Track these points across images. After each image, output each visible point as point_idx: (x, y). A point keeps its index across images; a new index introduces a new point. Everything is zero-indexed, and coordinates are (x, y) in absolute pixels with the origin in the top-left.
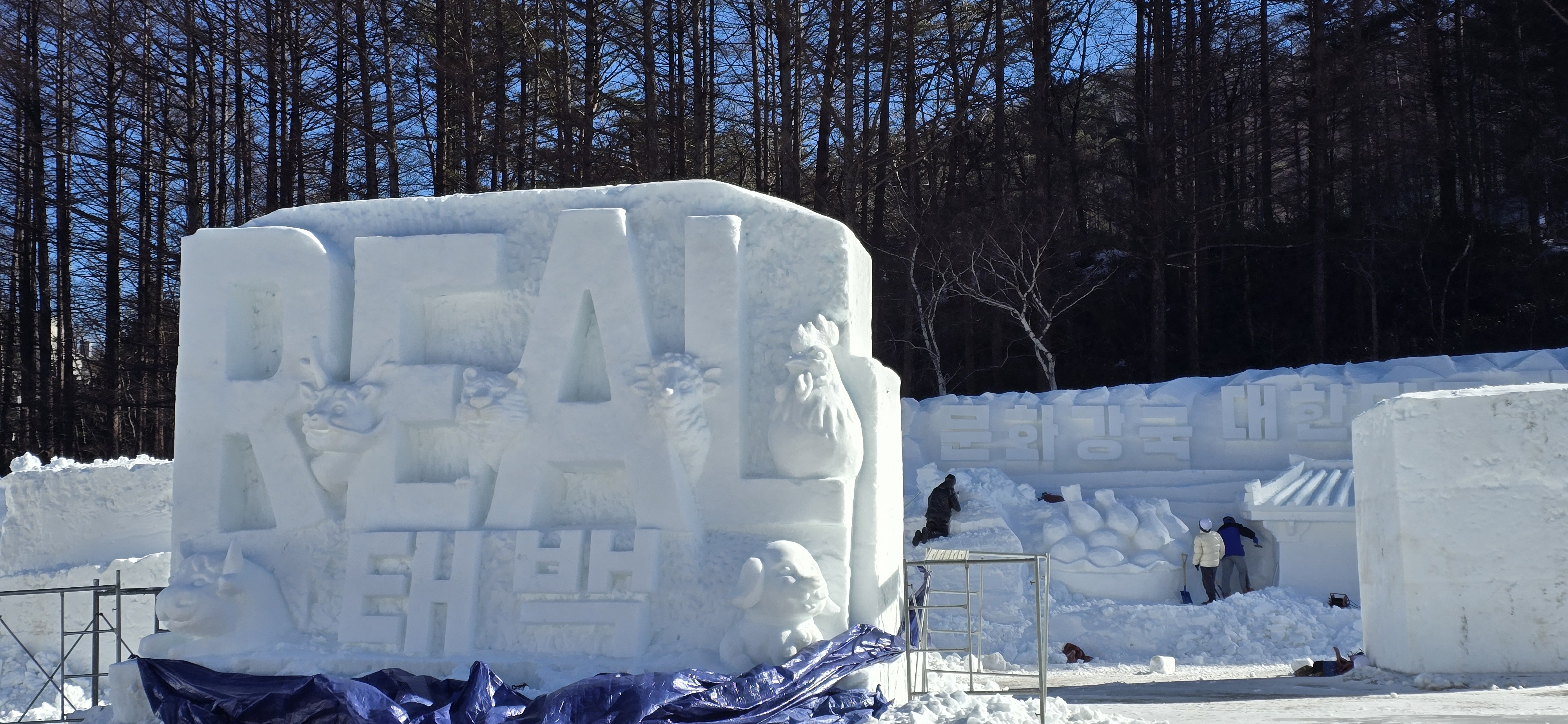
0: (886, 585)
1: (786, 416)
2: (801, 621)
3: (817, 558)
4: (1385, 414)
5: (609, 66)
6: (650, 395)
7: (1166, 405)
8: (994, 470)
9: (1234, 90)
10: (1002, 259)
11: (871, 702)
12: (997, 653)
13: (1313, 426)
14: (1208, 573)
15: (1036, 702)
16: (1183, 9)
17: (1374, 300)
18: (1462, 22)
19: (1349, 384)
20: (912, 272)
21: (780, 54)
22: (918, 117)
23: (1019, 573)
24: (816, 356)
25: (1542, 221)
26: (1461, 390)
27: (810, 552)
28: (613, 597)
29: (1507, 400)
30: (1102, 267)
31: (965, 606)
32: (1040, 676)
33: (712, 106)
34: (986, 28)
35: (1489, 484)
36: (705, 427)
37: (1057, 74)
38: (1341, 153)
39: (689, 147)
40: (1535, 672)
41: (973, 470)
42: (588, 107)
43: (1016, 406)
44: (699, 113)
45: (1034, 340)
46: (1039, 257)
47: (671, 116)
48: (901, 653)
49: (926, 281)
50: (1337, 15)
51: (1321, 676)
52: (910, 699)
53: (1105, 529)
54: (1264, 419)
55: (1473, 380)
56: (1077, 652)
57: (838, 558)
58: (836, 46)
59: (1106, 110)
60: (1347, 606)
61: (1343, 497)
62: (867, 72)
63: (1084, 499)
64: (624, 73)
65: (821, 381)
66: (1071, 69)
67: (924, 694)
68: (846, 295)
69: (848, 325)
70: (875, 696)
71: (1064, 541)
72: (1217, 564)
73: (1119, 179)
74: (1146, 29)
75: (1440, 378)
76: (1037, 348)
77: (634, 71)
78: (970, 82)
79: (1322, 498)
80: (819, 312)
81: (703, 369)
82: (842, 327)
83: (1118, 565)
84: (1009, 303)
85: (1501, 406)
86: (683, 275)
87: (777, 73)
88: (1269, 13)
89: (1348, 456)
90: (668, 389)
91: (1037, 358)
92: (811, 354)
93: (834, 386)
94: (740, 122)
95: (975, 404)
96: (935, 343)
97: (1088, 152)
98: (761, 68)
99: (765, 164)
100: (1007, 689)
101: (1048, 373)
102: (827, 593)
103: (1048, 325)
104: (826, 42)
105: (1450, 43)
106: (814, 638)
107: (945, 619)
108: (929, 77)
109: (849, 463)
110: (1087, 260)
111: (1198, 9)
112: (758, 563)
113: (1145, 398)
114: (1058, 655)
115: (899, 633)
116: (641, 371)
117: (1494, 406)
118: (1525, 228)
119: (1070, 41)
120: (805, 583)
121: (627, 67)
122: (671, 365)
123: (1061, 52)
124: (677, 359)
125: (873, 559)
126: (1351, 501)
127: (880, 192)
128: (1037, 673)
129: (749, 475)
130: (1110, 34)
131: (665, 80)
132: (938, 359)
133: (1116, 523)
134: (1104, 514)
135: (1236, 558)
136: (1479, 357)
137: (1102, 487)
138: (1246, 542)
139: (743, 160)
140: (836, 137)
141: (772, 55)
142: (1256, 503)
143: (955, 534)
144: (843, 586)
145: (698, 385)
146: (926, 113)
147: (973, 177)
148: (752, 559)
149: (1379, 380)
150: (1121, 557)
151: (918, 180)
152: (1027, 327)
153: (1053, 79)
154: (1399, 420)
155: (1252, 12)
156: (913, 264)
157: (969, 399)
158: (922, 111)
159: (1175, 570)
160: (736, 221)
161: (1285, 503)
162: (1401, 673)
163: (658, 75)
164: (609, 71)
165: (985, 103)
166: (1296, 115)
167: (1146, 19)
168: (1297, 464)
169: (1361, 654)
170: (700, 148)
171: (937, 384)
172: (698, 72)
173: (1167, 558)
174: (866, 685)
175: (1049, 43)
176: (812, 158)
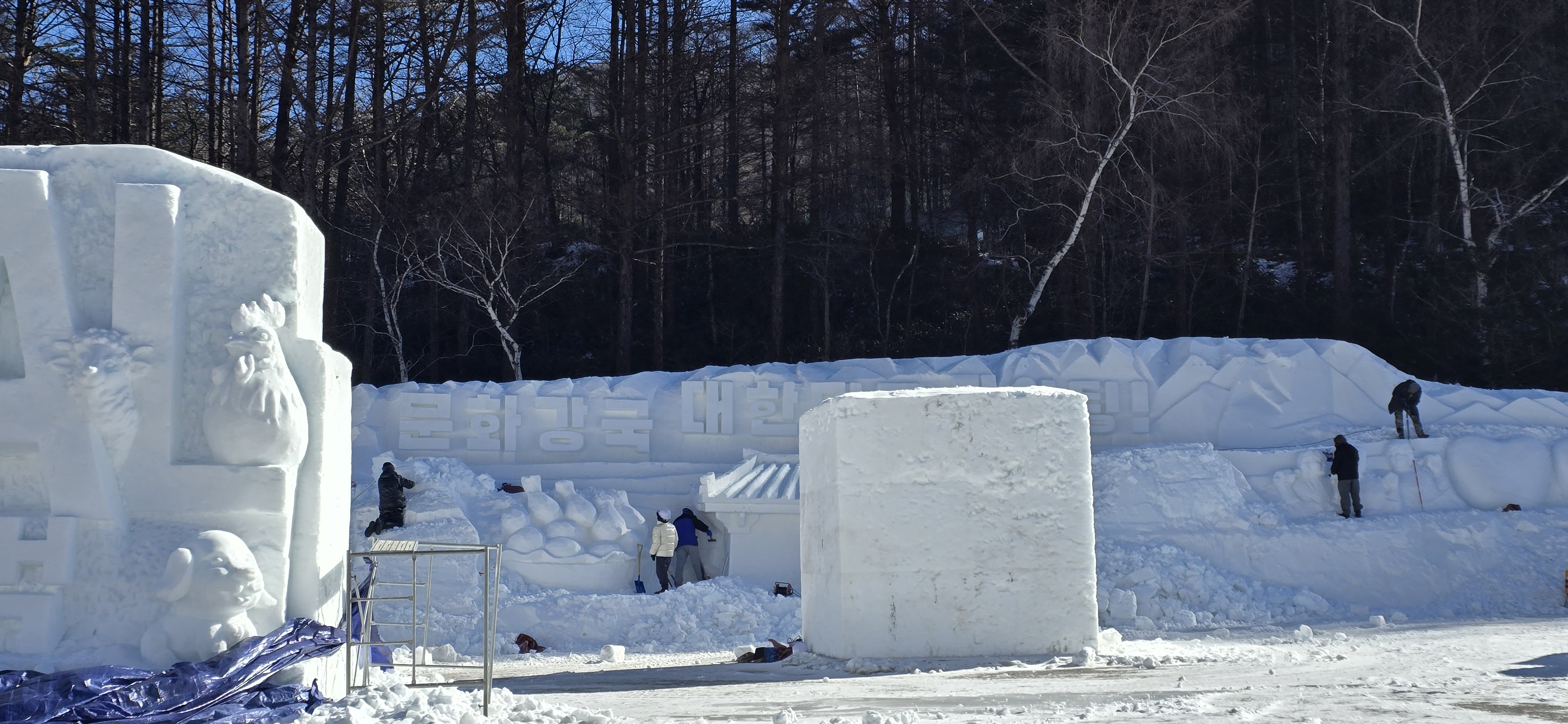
0: (328, 576)
1: (224, 400)
2: (234, 615)
3: (252, 549)
4: (829, 412)
5: (45, 18)
6: (70, 373)
7: (628, 398)
8: (454, 460)
9: (704, 92)
10: (470, 246)
11: (305, 697)
12: (448, 645)
13: (765, 422)
14: (662, 563)
15: (480, 694)
16: (656, 9)
17: (827, 303)
18: (915, 43)
19: (800, 382)
20: (375, 254)
21: (238, 19)
22: (387, 95)
23: (475, 564)
24: (259, 337)
25: (980, 235)
26: (897, 391)
27: (246, 542)
28: (21, 588)
29: (939, 402)
30: (572, 260)
31: (411, 598)
32: (486, 667)
33: (161, 68)
34: (460, 10)
35: (919, 479)
36: (132, 408)
37: (530, 62)
38: (803, 160)
39: (134, 110)
40: (953, 656)
41: (431, 459)
42: (19, 61)
43: (479, 395)
44: (145, 73)
45: (500, 329)
46: (507, 246)
47: (114, 77)
48: (341, 644)
49: (391, 265)
50: (803, 27)
51: (763, 662)
52: (348, 693)
53: (564, 520)
54: (721, 414)
55: (912, 382)
56: (529, 642)
57: (278, 549)
58: (299, 15)
59: (581, 105)
60: (790, 594)
61: (790, 491)
62: (332, 45)
63: (544, 489)
64: (62, 27)
65: (264, 364)
66: (545, 59)
67: (363, 689)
68: (294, 275)
69: (295, 306)
70: (310, 691)
71: (522, 531)
72: (672, 555)
73: (592, 173)
74: (620, 27)
75: (883, 379)
76: (503, 337)
77: (74, 25)
78: (441, 64)
79: (771, 491)
80: (264, 291)
81: (132, 348)
82: (289, 308)
83: (575, 556)
84: (476, 290)
85: (932, 407)
86: (112, 246)
87: (235, 39)
88: (738, 20)
89: (796, 451)
90: (91, 367)
91: (503, 347)
92: (254, 335)
93: (278, 369)
94: (193, 87)
95: (436, 392)
96: (398, 329)
97: (562, 144)
98: (218, 32)
99: (220, 133)
100: (452, 681)
101: (514, 363)
102: (262, 585)
103: (515, 315)
104: (289, 11)
105: (903, 63)
106: (246, 633)
107: (396, 611)
108: (401, 55)
109: (292, 449)
110: (557, 252)
111: (670, 9)
112: (187, 554)
113: (608, 391)
114: (510, 646)
115: (340, 625)
116: (61, 347)
117: (926, 407)
118: (964, 242)
119: (543, 31)
120: (238, 574)
121: (66, 20)
122: (96, 342)
123: (534, 42)
124: (102, 335)
125: (315, 550)
126: (797, 495)
127: (344, 169)
128: (482, 665)
129: (180, 460)
130: (585, 27)
131: (109, 37)
132: (400, 345)
133: (575, 514)
134: (563, 505)
135: (691, 548)
136: (918, 361)
137: (561, 478)
138: (701, 535)
139: (194, 126)
140: (297, 110)
141: (229, 19)
142: (710, 495)
143: (410, 525)
144: (281, 578)
145: (126, 364)
146: (394, 93)
147: (443, 160)
148: (180, 549)
149: (828, 379)
150: (578, 547)
151: (385, 159)
152: (494, 316)
153: (527, 68)
154: (842, 417)
155: (722, 17)
156: (376, 247)
157: (430, 387)
158: (391, 90)
159: (630, 561)
160: (174, 191)
161: (737, 495)
162: (834, 658)
163: (101, 30)
164: (45, 23)
165: (456, 86)
166: (762, 122)
167: (620, 15)
168: (750, 458)
169: (800, 640)
170: (145, 111)
171: (398, 370)
172: (145, 31)
173: (623, 549)
174: (301, 680)
175: (523, 32)
176: (272, 130)
